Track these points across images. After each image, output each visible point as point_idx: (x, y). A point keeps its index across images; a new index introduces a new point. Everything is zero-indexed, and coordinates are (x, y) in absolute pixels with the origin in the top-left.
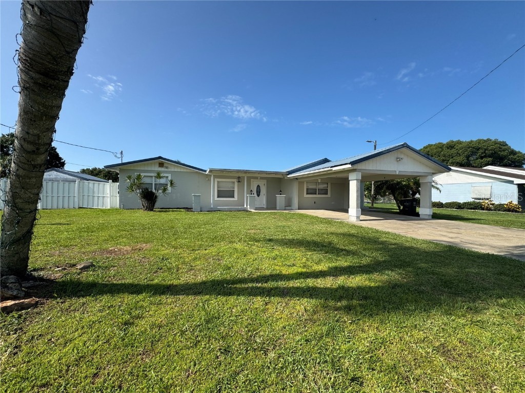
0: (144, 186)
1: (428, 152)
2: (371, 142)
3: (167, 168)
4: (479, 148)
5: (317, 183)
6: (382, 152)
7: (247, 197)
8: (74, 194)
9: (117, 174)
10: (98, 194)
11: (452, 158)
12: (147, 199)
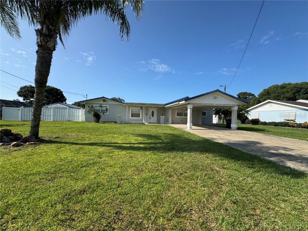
0: (95, 111)
1: (268, 91)
2: (222, 86)
3: (107, 102)
4: (302, 88)
5: (183, 110)
6: (203, 94)
7: (145, 117)
8: (66, 114)
9: (84, 105)
10: (76, 114)
11: (284, 94)
12: (96, 117)
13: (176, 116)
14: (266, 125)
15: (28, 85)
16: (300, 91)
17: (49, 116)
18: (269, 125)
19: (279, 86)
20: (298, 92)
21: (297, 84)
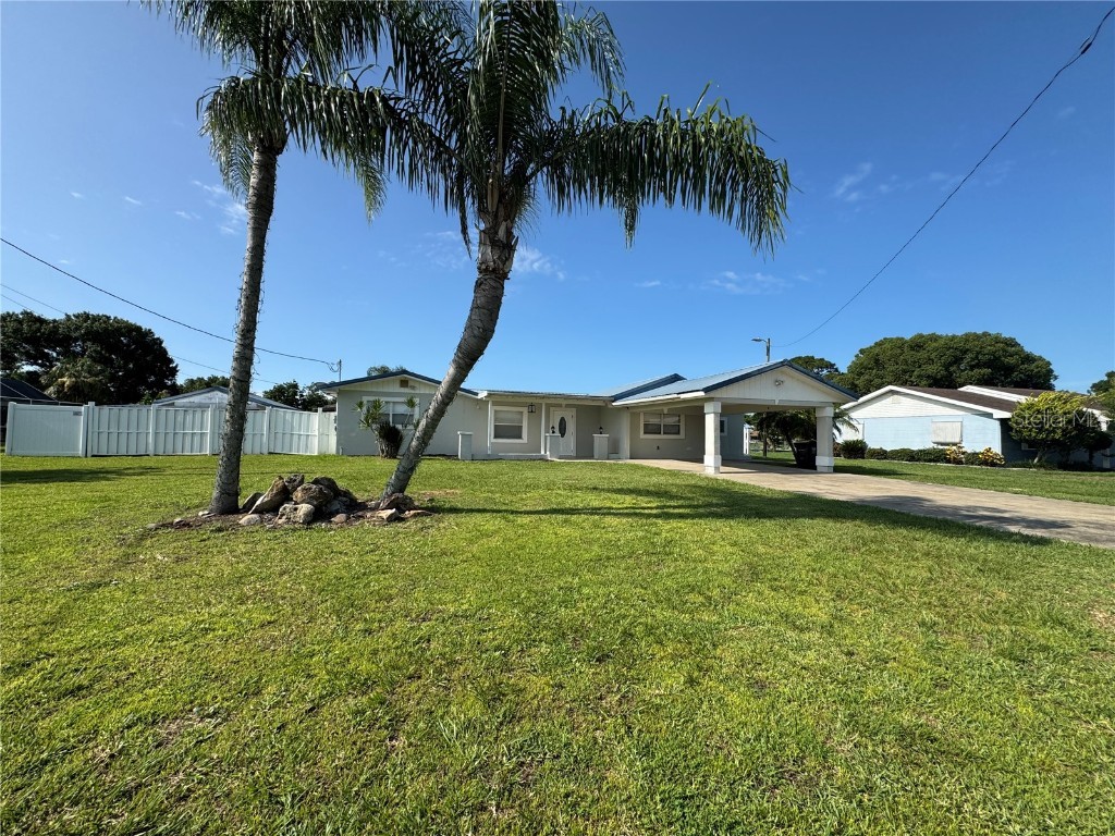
0: (384, 419)
1: (877, 355)
2: (760, 341)
3: (413, 388)
4: (968, 350)
5: (661, 415)
6: (749, 373)
7: (546, 437)
10: (300, 430)
11: (920, 367)
12: (388, 440)
13: (642, 436)
14: (885, 458)
15: (18, 310)
16: (962, 359)
17: (197, 439)
18: (894, 459)
19: (906, 342)
20: (957, 361)
21: (954, 337)
